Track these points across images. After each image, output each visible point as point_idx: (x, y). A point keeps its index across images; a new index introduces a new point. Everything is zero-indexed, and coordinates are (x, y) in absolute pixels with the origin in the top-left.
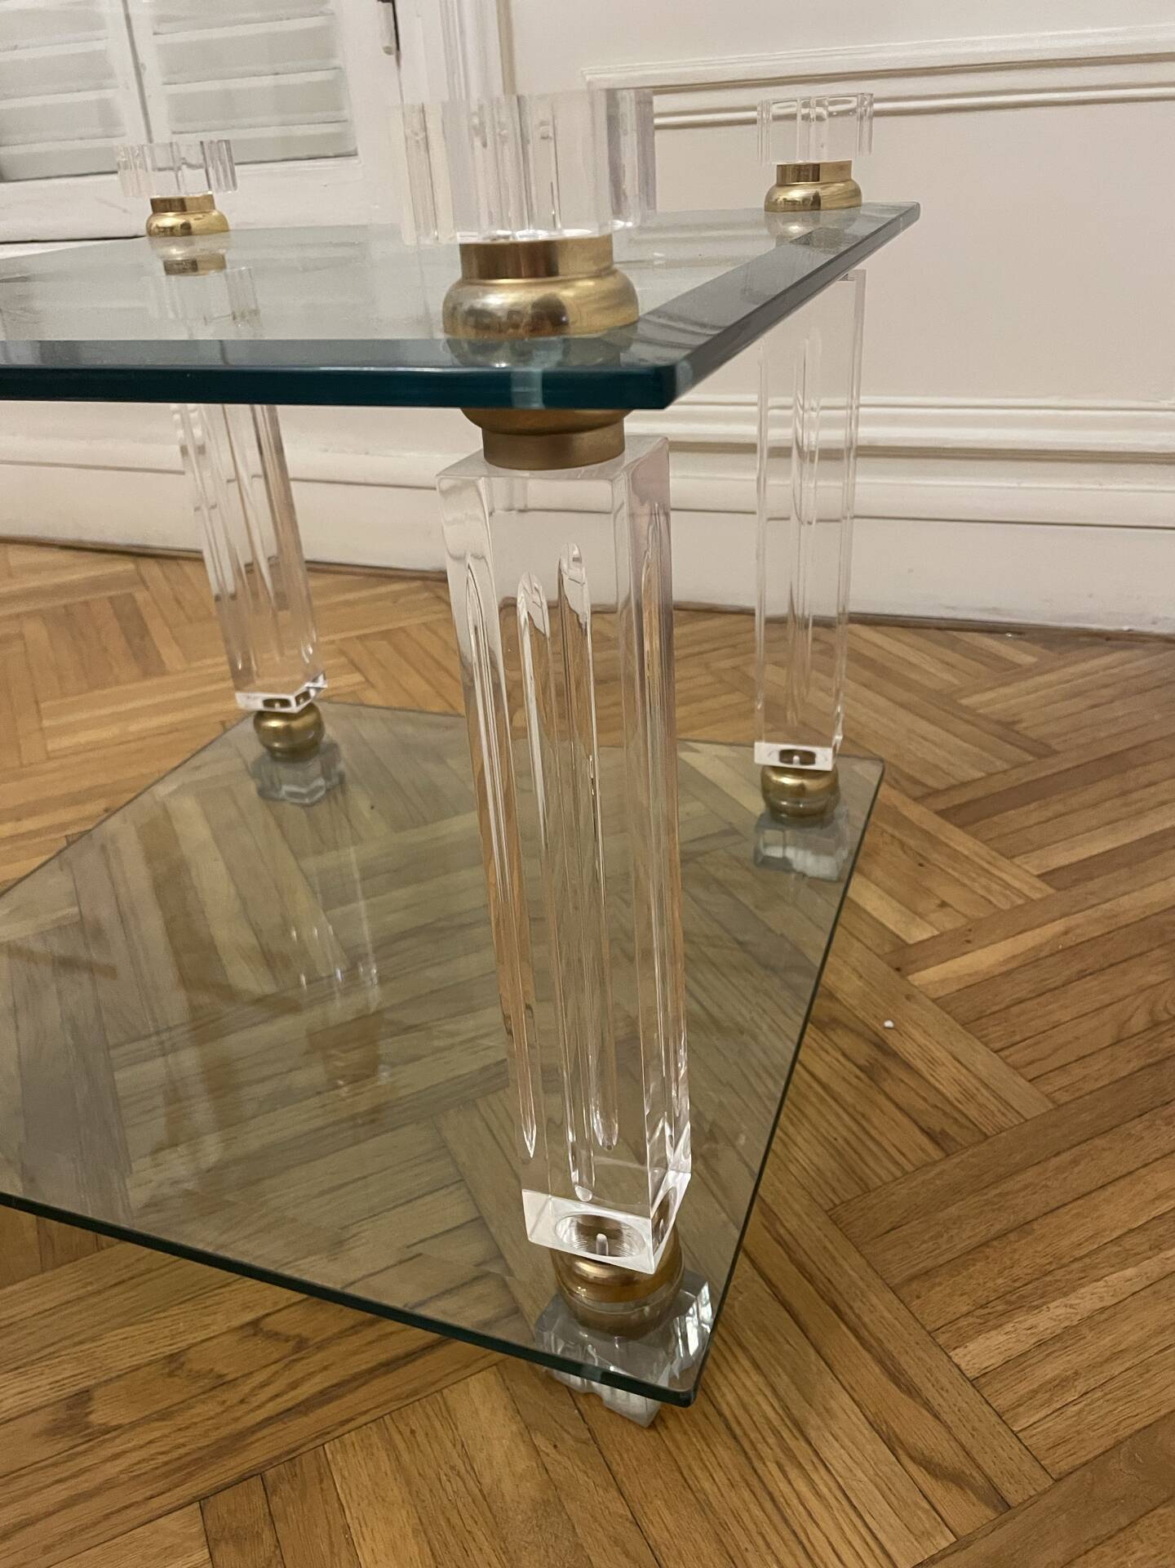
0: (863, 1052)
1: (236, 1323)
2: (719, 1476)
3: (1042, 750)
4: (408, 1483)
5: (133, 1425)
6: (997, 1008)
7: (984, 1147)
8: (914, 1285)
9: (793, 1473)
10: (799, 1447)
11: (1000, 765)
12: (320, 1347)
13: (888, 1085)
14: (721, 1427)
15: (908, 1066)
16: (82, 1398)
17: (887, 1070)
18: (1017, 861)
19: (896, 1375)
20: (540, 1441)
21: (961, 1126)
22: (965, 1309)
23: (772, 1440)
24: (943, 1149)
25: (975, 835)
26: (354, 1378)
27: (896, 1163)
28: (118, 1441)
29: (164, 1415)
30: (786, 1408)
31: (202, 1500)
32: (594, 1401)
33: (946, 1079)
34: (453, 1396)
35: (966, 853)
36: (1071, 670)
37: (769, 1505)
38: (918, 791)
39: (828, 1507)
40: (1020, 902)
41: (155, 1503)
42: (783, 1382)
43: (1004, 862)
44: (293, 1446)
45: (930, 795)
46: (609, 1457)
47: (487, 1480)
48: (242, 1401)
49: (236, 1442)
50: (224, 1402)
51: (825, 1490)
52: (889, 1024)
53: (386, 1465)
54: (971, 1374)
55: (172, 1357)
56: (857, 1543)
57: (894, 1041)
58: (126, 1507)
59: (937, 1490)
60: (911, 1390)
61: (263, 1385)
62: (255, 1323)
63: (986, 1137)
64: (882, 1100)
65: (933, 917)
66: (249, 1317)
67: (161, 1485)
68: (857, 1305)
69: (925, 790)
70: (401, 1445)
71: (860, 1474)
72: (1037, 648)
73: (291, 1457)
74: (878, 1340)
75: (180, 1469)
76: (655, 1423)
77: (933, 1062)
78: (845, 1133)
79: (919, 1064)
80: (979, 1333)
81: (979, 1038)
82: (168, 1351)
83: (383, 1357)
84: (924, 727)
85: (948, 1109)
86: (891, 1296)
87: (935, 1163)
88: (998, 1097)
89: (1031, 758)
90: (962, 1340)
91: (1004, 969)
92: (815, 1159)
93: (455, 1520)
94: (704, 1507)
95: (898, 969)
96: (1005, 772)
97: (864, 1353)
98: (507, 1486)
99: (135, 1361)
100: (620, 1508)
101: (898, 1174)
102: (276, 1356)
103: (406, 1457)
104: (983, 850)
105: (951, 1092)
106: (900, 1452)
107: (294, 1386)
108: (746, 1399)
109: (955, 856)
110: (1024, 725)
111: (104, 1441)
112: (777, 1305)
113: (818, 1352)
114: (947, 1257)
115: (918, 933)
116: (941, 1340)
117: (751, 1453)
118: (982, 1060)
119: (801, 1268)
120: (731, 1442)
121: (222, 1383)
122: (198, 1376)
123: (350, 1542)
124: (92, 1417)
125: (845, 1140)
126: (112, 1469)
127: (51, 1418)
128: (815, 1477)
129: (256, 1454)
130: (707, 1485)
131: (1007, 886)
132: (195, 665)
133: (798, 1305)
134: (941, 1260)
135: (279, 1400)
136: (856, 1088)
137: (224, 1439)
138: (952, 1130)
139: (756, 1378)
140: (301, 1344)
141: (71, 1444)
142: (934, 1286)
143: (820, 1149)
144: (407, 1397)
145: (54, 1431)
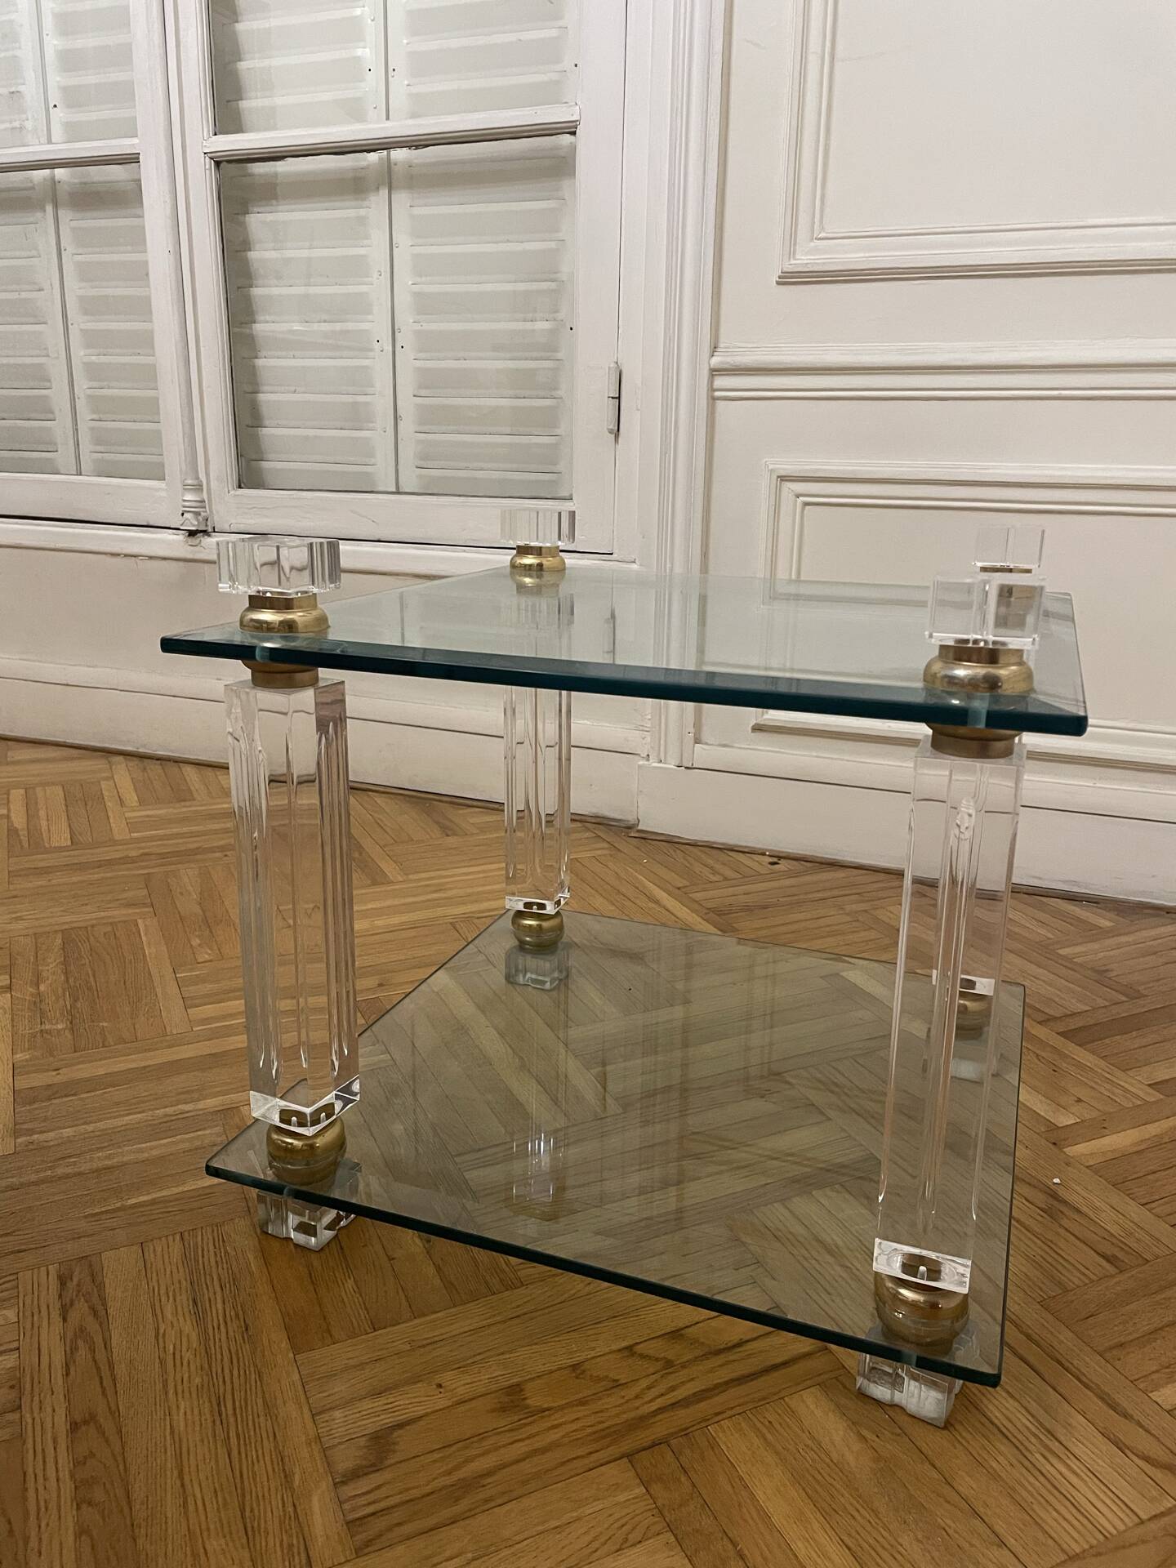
0: (1041, 1199)
1: (614, 1347)
2: (1001, 1459)
3: (1133, 994)
4: (777, 1453)
5: (562, 1408)
6: (1136, 1176)
7: (1146, 1267)
8: (1114, 1352)
9: (1054, 1461)
10: (1055, 1446)
11: (1101, 1002)
12: (684, 1366)
13: (1065, 1222)
14: (996, 1431)
15: (1078, 1211)
16: (516, 1390)
17: (1062, 1212)
18: (1130, 1073)
19: (1114, 1406)
20: (865, 1433)
21: (1127, 1253)
22: (1154, 1368)
23: (1033, 1440)
24: (1116, 1267)
25: (1093, 1052)
26: (717, 1386)
27: (1084, 1274)
28: (553, 1417)
29: (582, 1402)
30: (1041, 1424)
31: (630, 1456)
32: (898, 1411)
33: (1110, 1221)
34: (793, 1402)
35: (1089, 1064)
36: (1145, 934)
37: (1042, 1479)
38: (1041, 1017)
39: (1082, 1480)
40: (1139, 1103)
41: (594, 1457)
42: (1033, 1406)
43: (1119, 1073)
44: (683, 1426)
45: (1048, 1020)
46: (918, 1444)
47: (834, 1456)
48: (637, 1397)
49: (641, 1422)
50: (623, 1397)
51: (1078, 1471)
52: (1056, 1180)
53: (756, 1441)
54: (1168, 1407)
55: (574, 1367)
56: (1108, 1502)
57: (1061, 1192)
58: (574, 1459)
59: (1158, 1475)
60: (1126, 1416)
61: (649, 1388)
62: (629, 1348)
63: (1148, 1261)
64: (1062, 1231)
65: (1073, 1109)
66: (625, 1344)
67: (595, 1446)
68: (1075, 1362)
69: (1047, 1017)
70: (765, 1431)
71: (1101, 1463)
72: (1112, 915)
73: (685, 1432)
74: (1097, 1385)
75: (604, 1437)
76: (948, 1425)
77: (1096, 1209)
78: (1042, 1253)
79: (1084, 1209)
80: (1167, 1383)
81: (1128, 1195)
82: (569, 1362)
83: (734, 1375)
84: (1033, 969)
85: (1114, 1240)
86: (1099, 1357)
87: (1112, 1276)
88: (1151, 1236)
89: (1124, 999)
90: (1156, 1388)
91: (1135, 1149)
92: (1024, 1270)
93: (820, 1478)
94: (995, 1477)
95: (1054, 1144)
96: (1105, 1007)
97: (1089, 1393)
98: (850, 1458)
99: (547, 1367)
100: (935, 1475)
101: (1087, 1281)
102: (652, 1370)
103: (769, 1436)
104: (1103, 1063)
105: (1114, 1229)
106: (1127, 1451)
107: (673, 1389)
108: (1010, 1416)
109: (1080, 1066)
110: (1115, 973)
111: (543, 1417)
112: (1017, 1360)
113: (1054, 1389)
114: (1136, 1335)
115: (1065, 1120)
116: (1141, 1386)
117: (1021, 1447)
118: (1134, 1210)
119: (1029, 1337)
120: (1005, 1441)
121: (617, 1385)
122: (599, 1379)
123: (746, 1487)
124: (528, 1402)
125: (1042, 1257)
126: (554, 1436)
127: (496, 1401)
128: (1068, 1462)
129: (659, 1430)
130: (994, 1465)
131: (1126, 1090)
132: (411, 877)
133: (1031, 1359)
134: (1131, 1338)
135: (663, 1398)
136: (1041, 1222)
137: (632, 1419)
138: (1120, 1255)
139: (1011, 1401)
140: (669, 1364)
141: (516, 1418)
142: (1128, 1353)
143: (1024, 1262)
144: (760, 1400)
145: (503, 1409)
